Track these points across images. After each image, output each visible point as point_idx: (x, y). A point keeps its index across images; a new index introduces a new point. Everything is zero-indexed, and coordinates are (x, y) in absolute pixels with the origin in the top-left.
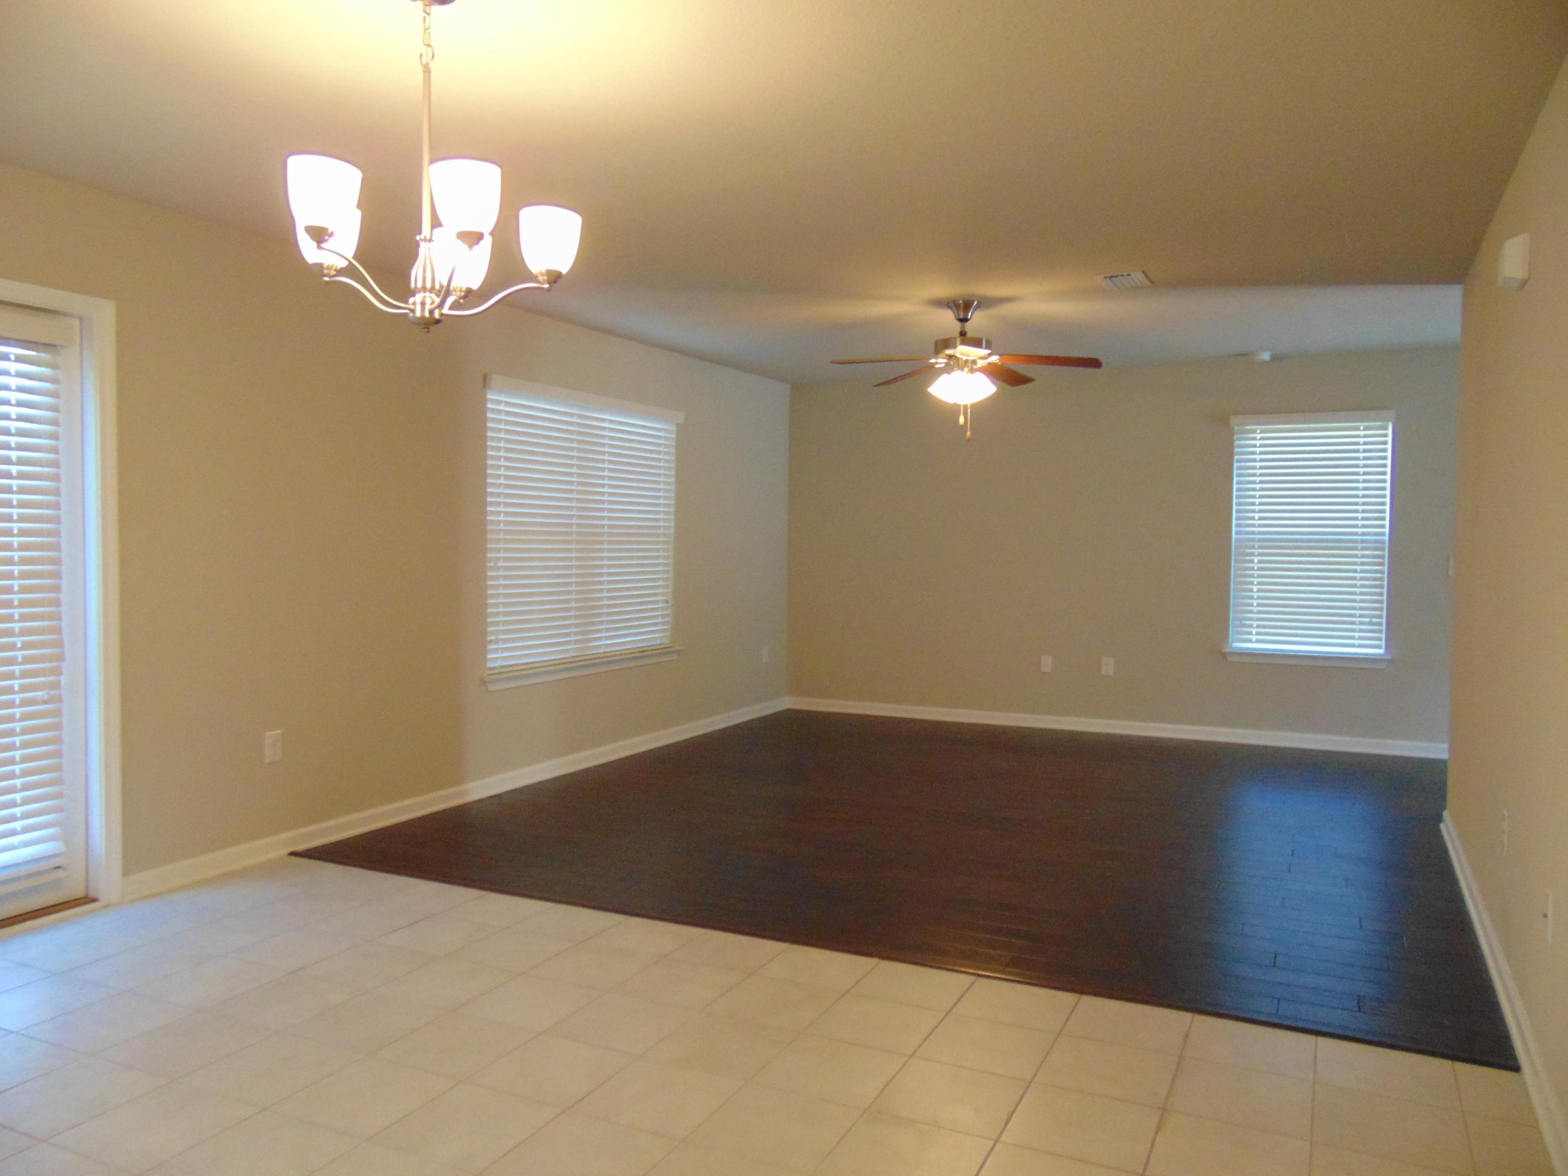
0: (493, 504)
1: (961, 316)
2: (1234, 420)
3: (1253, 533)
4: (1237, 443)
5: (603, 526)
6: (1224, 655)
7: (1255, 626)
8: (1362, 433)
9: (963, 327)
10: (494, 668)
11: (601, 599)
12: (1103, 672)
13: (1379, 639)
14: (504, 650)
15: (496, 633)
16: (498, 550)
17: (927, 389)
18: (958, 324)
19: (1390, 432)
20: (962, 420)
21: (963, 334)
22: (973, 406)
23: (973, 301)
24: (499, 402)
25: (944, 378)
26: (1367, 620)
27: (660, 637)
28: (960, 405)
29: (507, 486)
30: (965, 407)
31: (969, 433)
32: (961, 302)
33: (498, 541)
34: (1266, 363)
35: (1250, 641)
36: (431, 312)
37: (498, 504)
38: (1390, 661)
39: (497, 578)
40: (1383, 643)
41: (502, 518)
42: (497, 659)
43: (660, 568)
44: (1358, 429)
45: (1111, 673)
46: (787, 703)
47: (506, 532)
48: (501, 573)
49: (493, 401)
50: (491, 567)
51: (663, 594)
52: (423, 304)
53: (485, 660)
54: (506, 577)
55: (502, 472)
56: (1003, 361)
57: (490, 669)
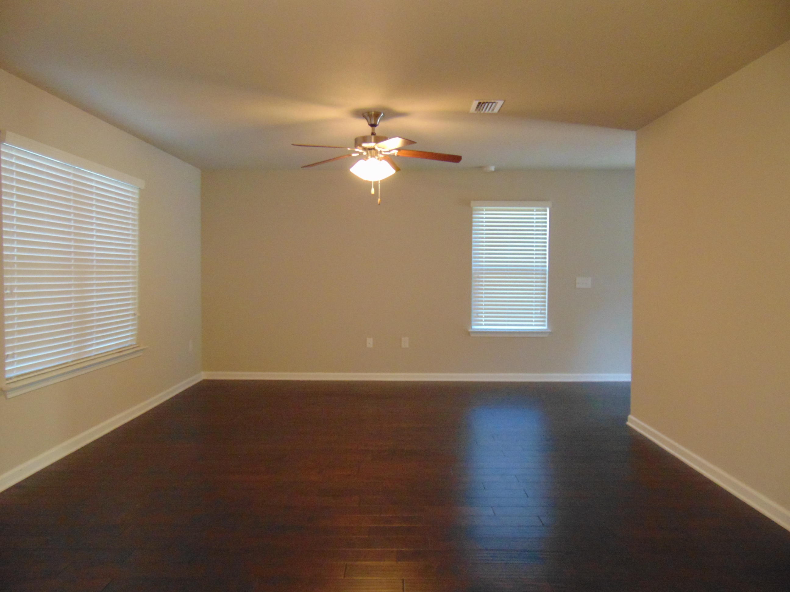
0: (8, 241)
1: (373, 122)
2: (473, 203)
3: (482, 266)
4: (474, 216)
5: (92, 260)
6: (469, 333)
7: (484, 316)
8: (535, 213)
9: (373, 130)
10: (10, 378)
11: (92, 315)
12: (403, 346)
13: (544, 321)
14: (19, 362)
15: (12, 348)
16: (13, 280)
17: (349, 169)
18: (370, 128)
19: (548, 213)
20: (373, 191)
21: (373, 134)
22: (382, 182)
23: (381, 113)
24: (12, 156)
25: (361, 162)
26: (539, 311)
27: (130, 340)
28: (371, 182)
29: (19, 227)
30: (376, 184)
31: (379, 200)
32: (373, 113)
33: (13, 272)
34: (492, 172)
35: (481, 325)
37: (12, 241)
38: (550, 333)
39: (13, 303)
40: (546, 323)
41: (15, 253)
42: (12, 370)
43: (130, 291)
44: (533, 211)
45: (408, 346)
46: (204, 376)
47: (20, 265)
48: (16, 299)
49: (7, 154)
50: (7, 293)
51: (132, 309)
53: (4, 372)
54: (20, 302)
55: (14, 214)
56: (399, 155)
57: (8, 379)
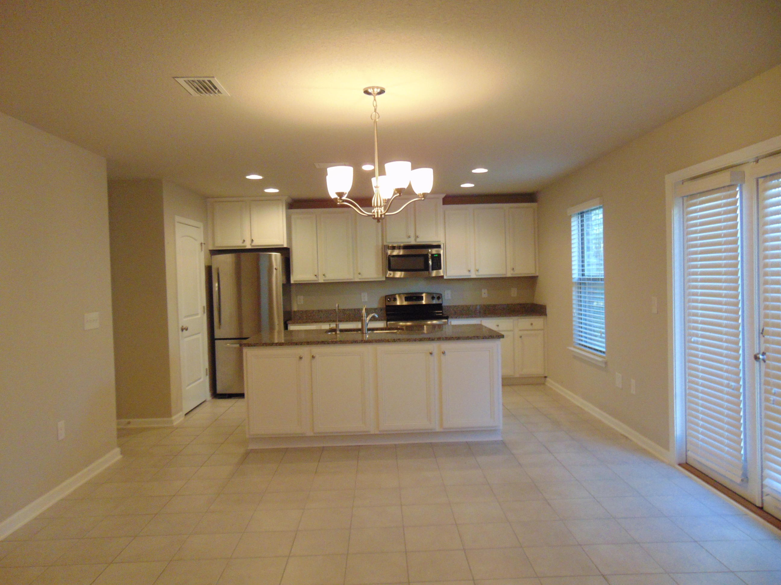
36: (381, 215)
52: (377, 212)
